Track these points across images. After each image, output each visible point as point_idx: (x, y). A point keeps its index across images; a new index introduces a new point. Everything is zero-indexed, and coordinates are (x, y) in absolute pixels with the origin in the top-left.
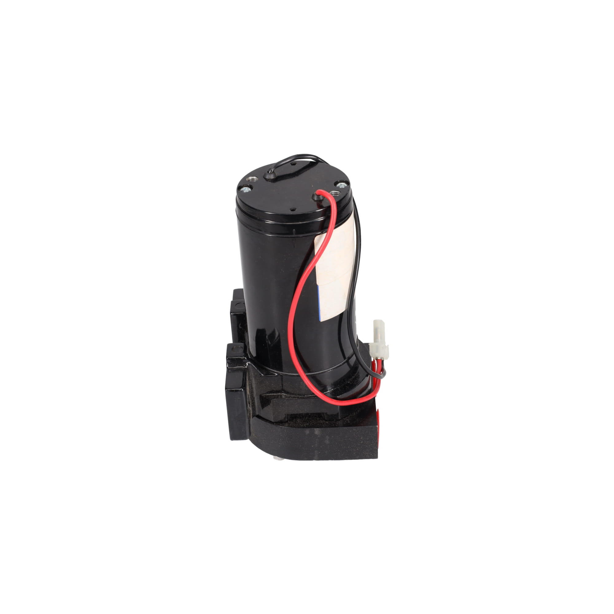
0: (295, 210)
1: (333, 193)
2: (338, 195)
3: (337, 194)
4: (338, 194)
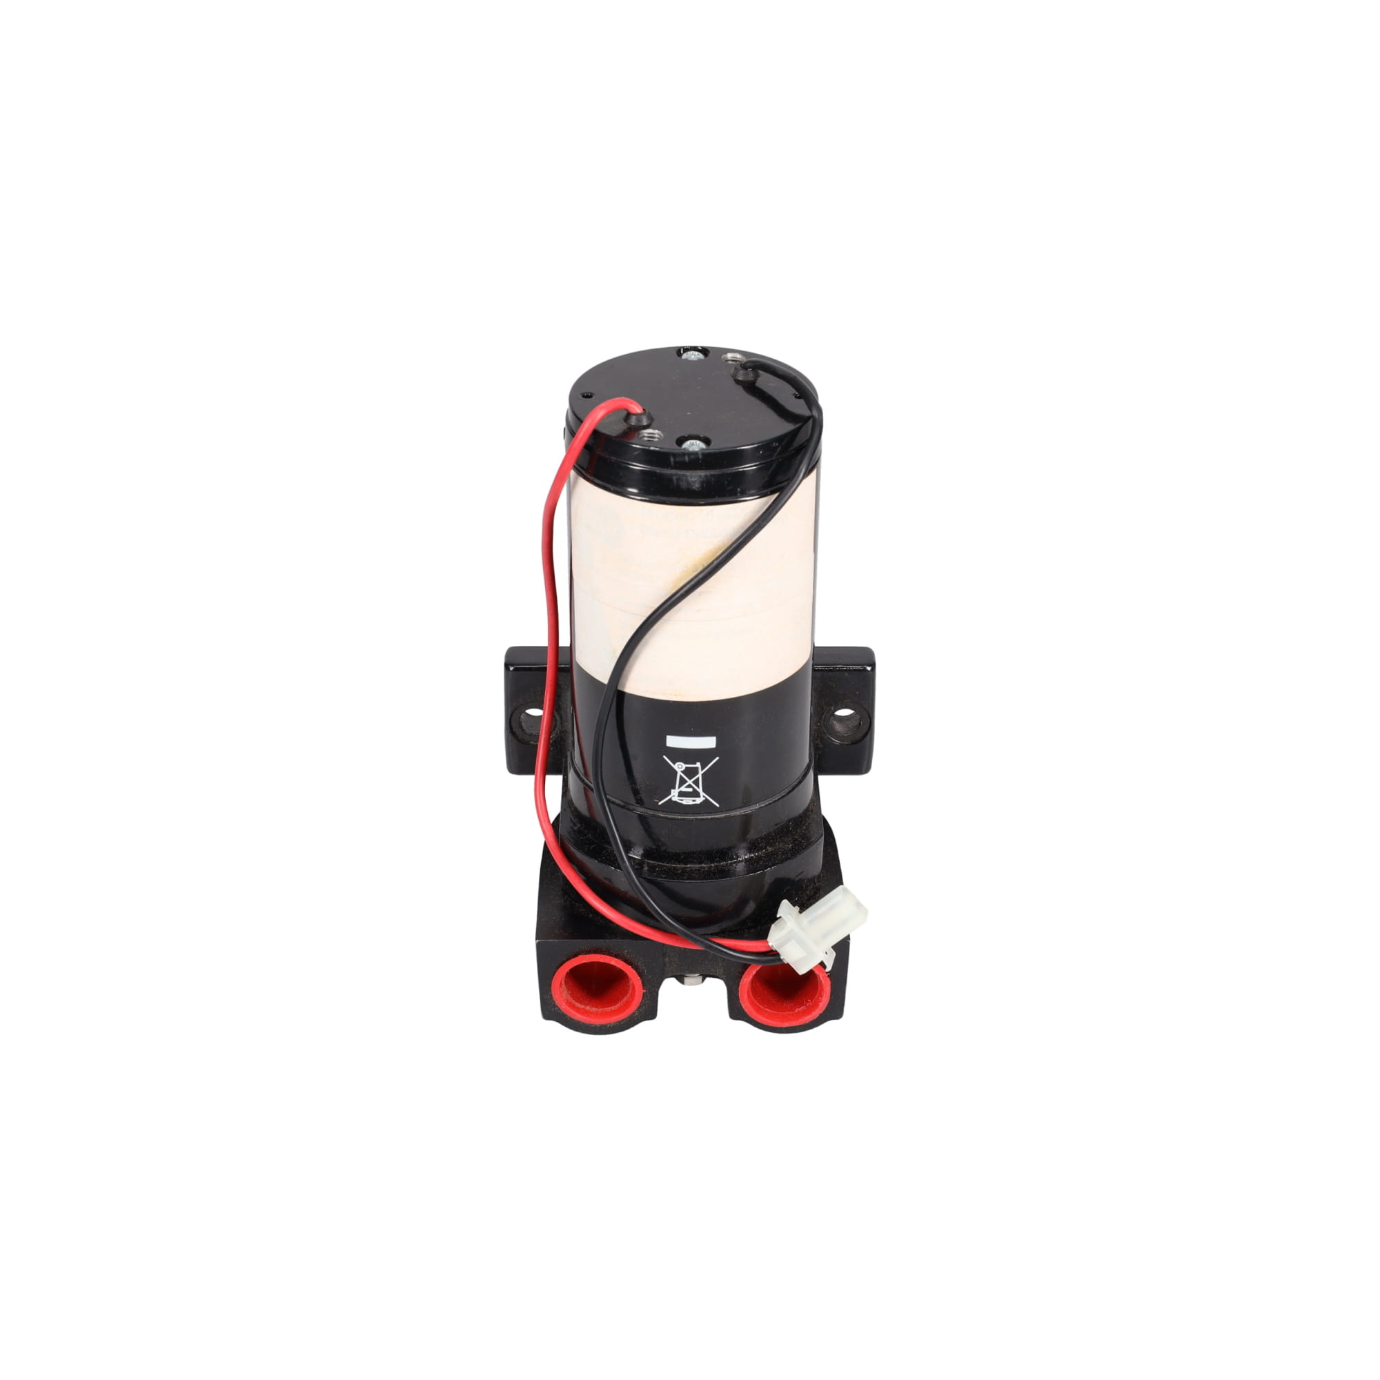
0: (591, 397)
1: (646, 435)
2: (650, 441)
3: (652, 439)
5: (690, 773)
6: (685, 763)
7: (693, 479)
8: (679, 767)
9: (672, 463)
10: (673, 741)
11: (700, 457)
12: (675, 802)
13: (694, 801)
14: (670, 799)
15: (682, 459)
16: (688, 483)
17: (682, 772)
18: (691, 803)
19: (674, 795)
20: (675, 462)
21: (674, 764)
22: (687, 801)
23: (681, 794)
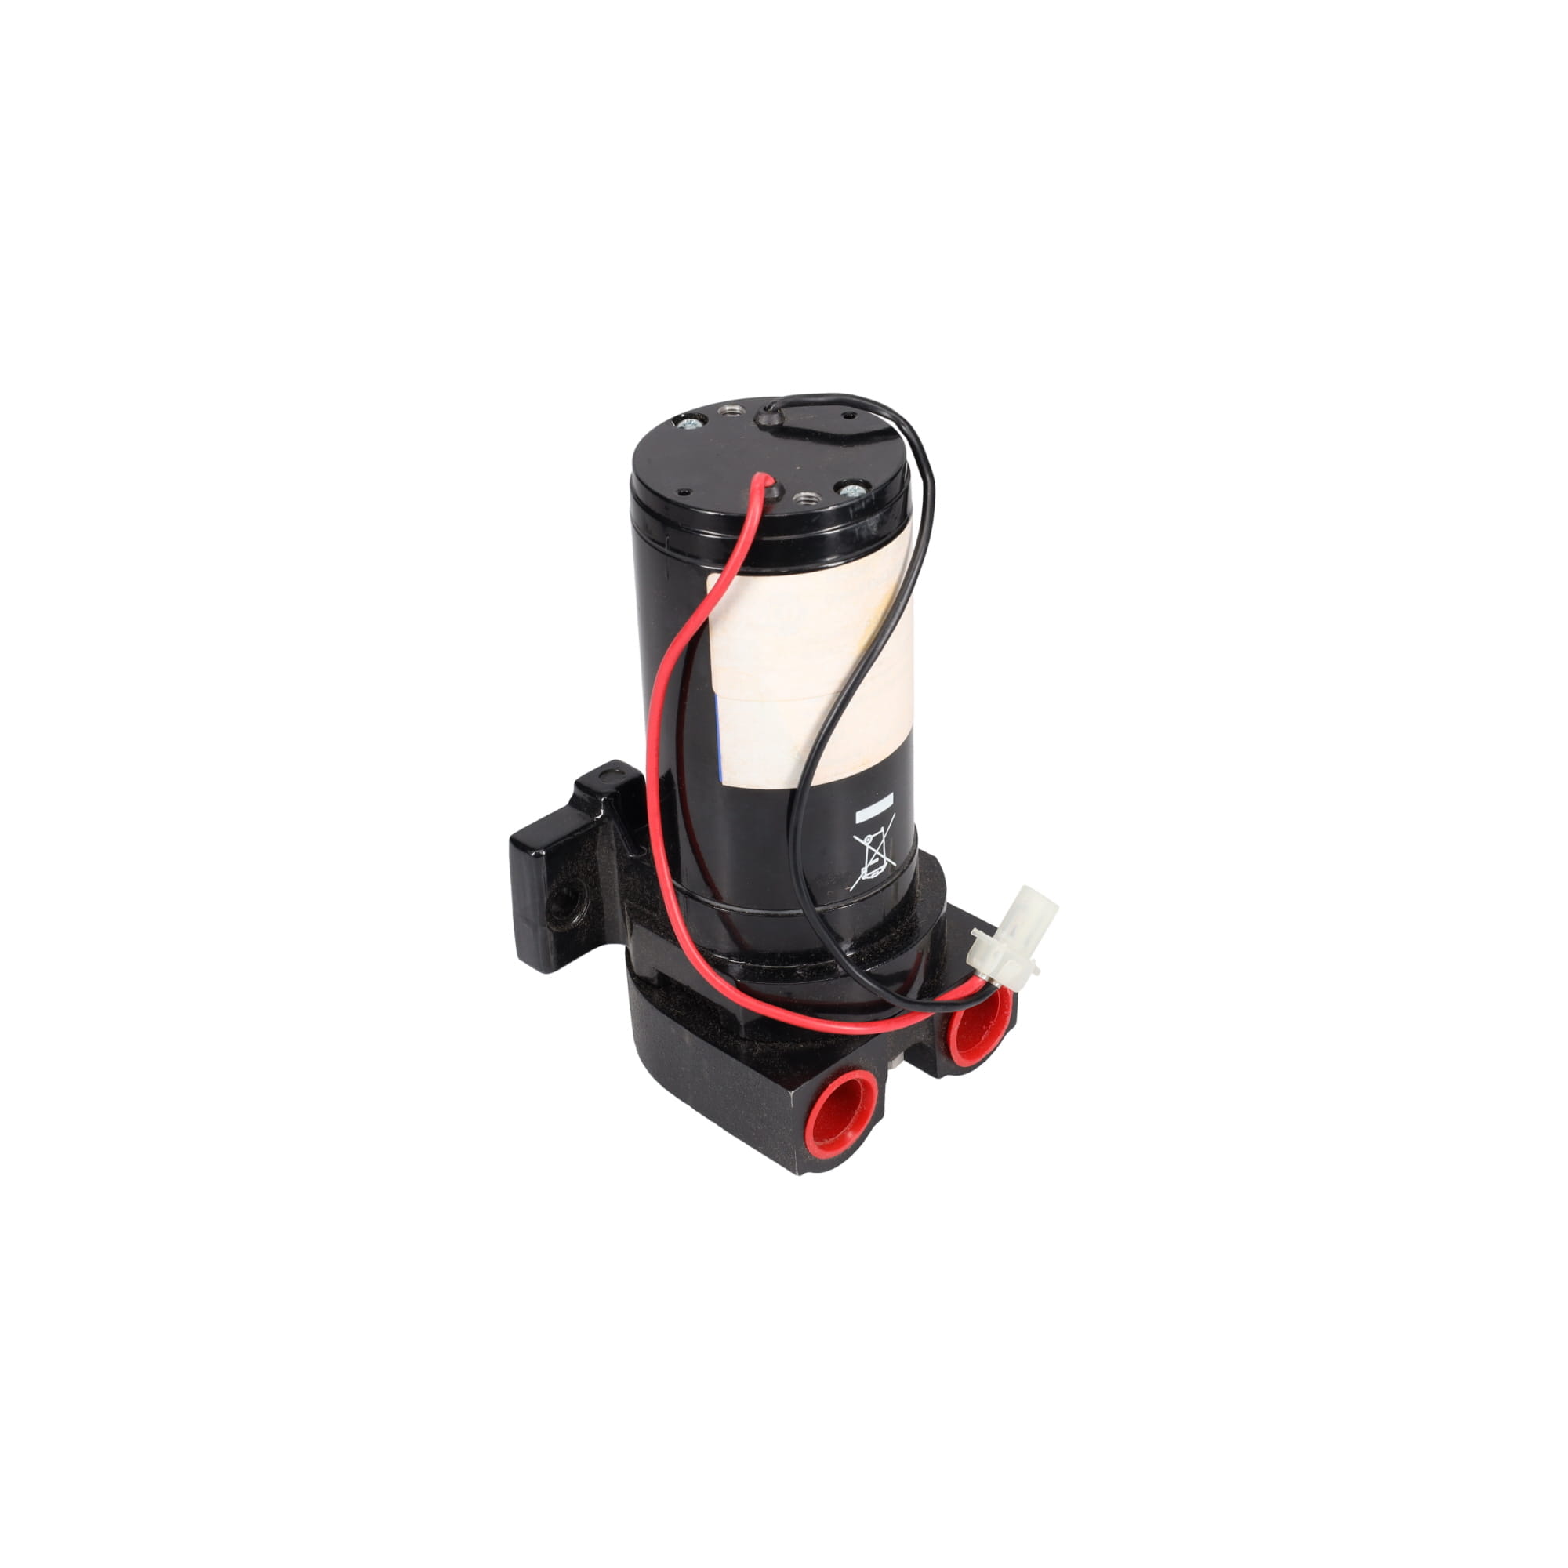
0: (688, 494)
1: (803, 499)
2: (814, 504)
3: (812, 501)
4: (814, 499)
5: (875, 843)
6: (872, 834)
8: (867, 842)
9: (852, 515)
10: (863, 816)
11: (874, 498)
12: (866, 880)
13: (880, 870)
14: (861, 880)
15: (859, 508)
16: (868, 530)
17: (870, 845)
18: (878, 873)
19: (865, 875)
20: (854, 513)
21: (863, 839)
22: (876, 873)
23: (871, 869)
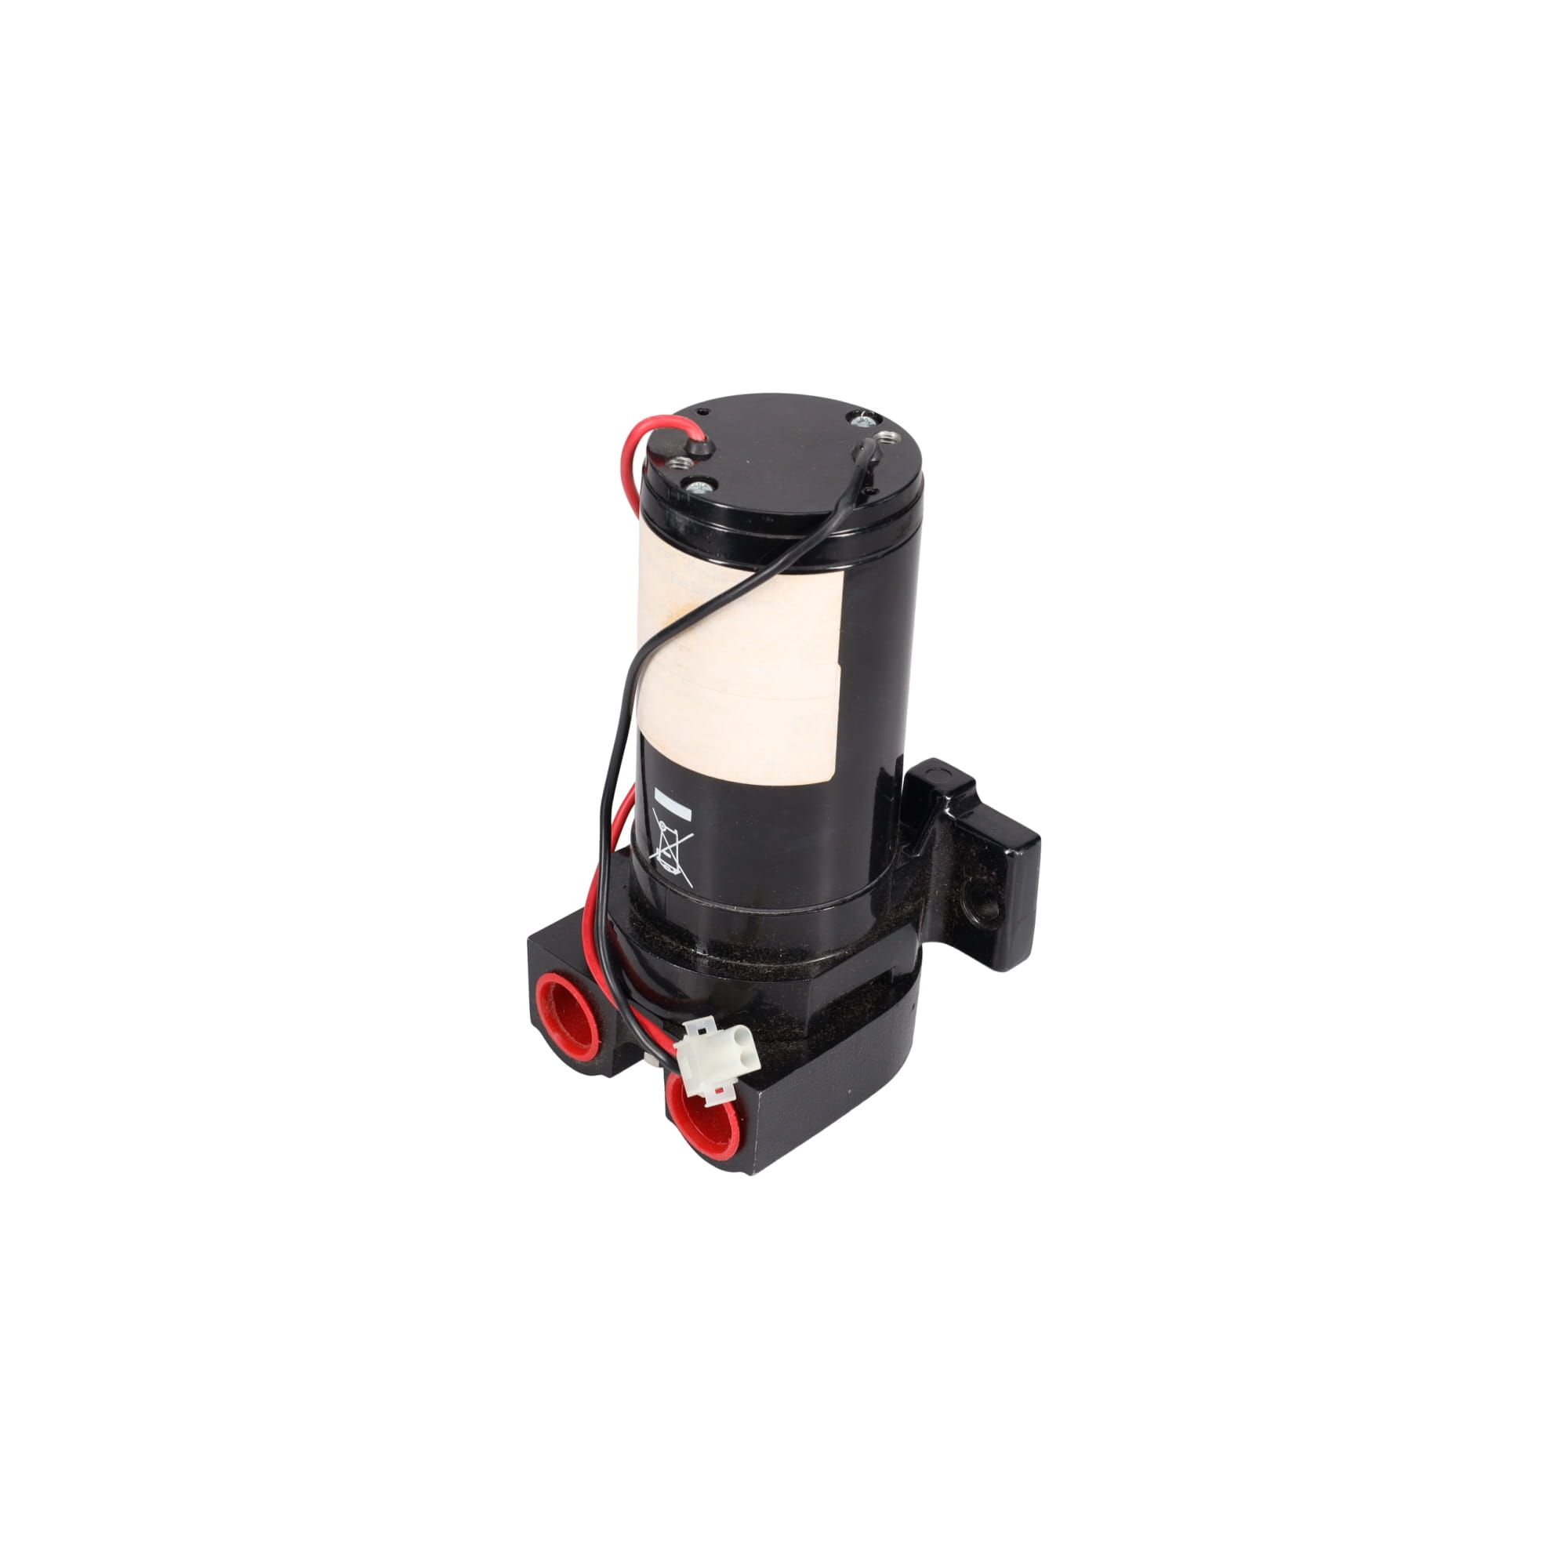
5: (670, 838)
6: (667, 825)
7: (680, 521)
8: (663, 827)
10: (660, 798)
11: (689, 499)
12: (659, 862)
13: (672, 870)
14: (656, 857)
16: (676, 524)
17: (664, 833)
18: (669, 870)
19: (658, 854)
22: (667, 867)
23: (663, 857)
